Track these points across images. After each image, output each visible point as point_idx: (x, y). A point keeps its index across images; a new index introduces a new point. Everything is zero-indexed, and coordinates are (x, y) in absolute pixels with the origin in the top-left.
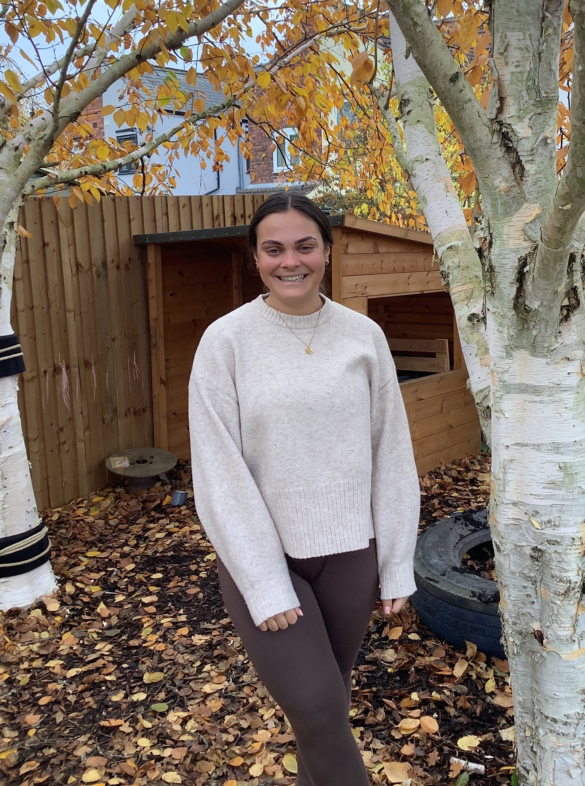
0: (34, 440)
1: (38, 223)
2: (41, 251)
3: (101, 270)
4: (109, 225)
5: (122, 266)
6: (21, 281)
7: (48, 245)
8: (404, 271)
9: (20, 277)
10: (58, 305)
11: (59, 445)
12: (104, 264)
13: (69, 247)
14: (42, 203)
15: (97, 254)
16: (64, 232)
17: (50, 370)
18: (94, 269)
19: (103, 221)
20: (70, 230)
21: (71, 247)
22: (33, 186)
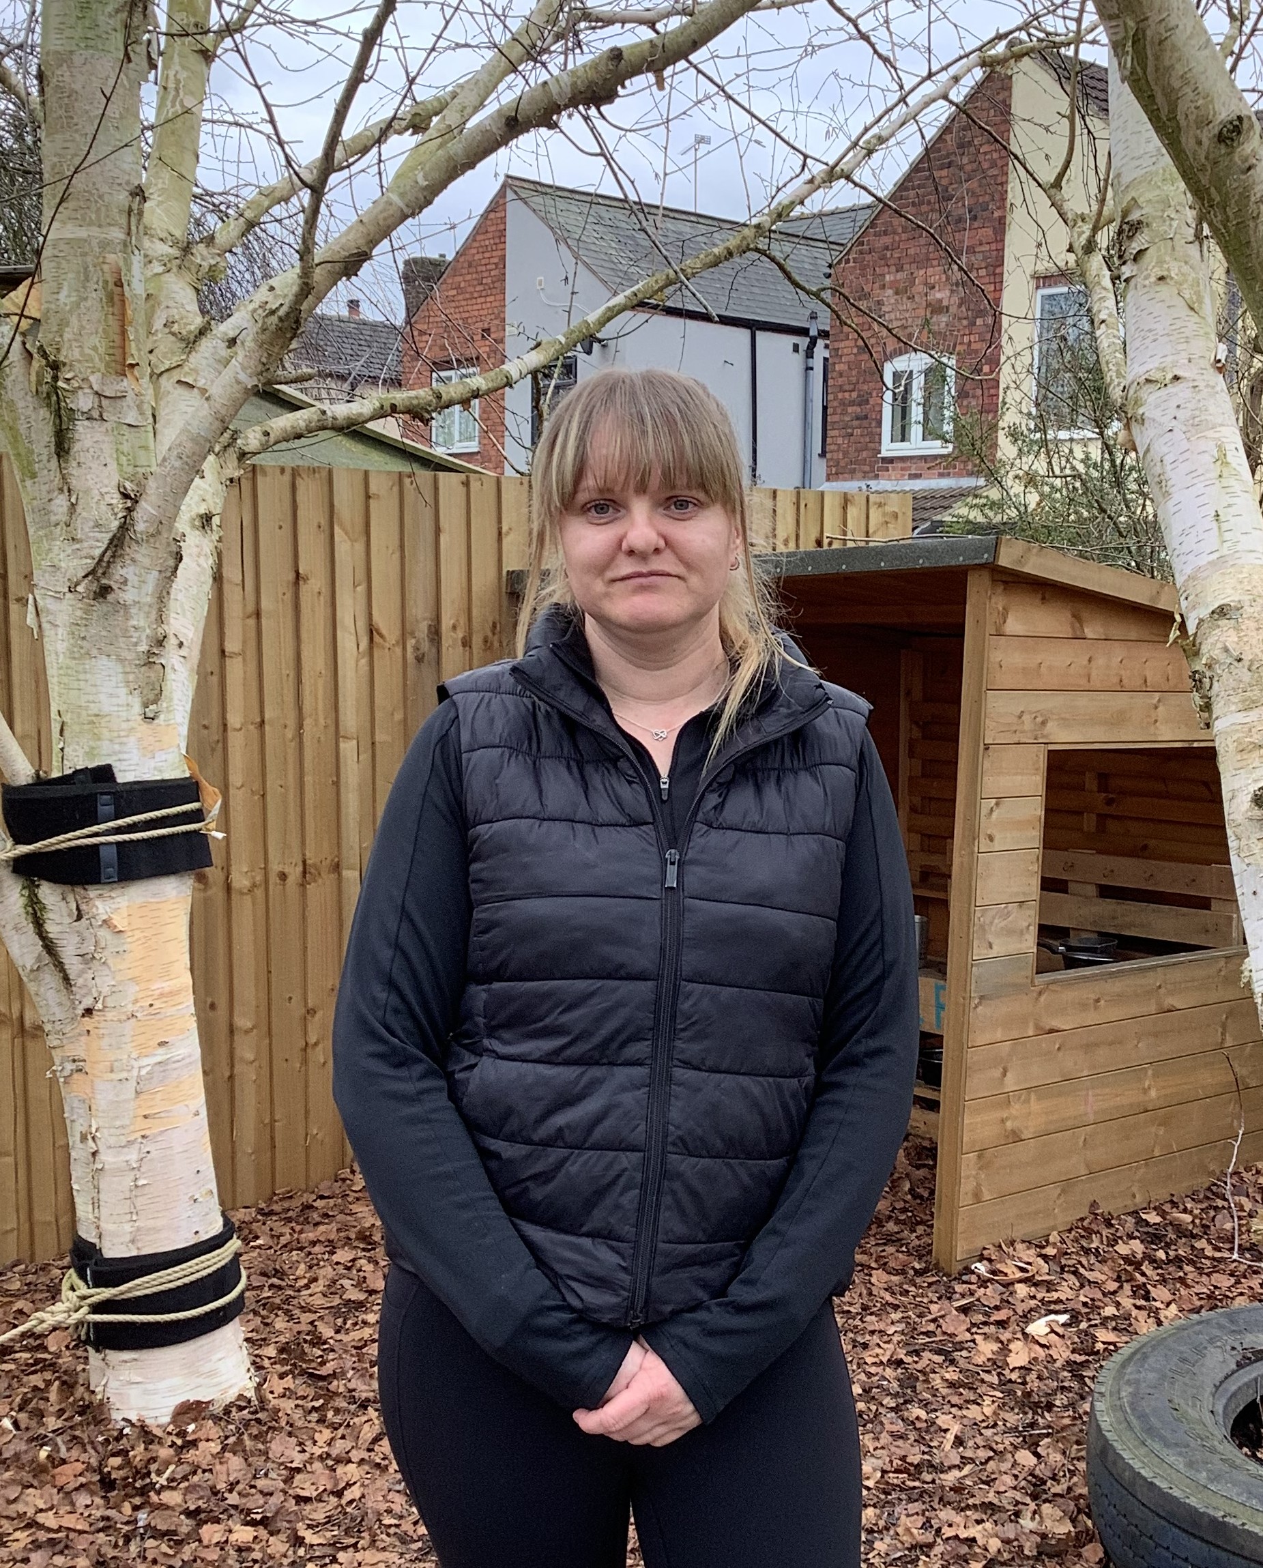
0: (247, 1032)
1: (287, 526)
2: (289, 596)
3: (426, 646)
4: (451, 541)
5: (477, 641)
6: (240, 659)
7: (306, 580)
8: (1145, 688)
9: (236, 650)
10: (322, 721)
11: (305, 1050)
12: (435, 633)
13: (355, 587)
14: (299, 481)
15: (420, 611)
16: (345, 548)
17: (294, 873)
18: (411, 642)
19: (438, 531)
20: (360, 547)
21: (359, 589)
22: (267, 434)
